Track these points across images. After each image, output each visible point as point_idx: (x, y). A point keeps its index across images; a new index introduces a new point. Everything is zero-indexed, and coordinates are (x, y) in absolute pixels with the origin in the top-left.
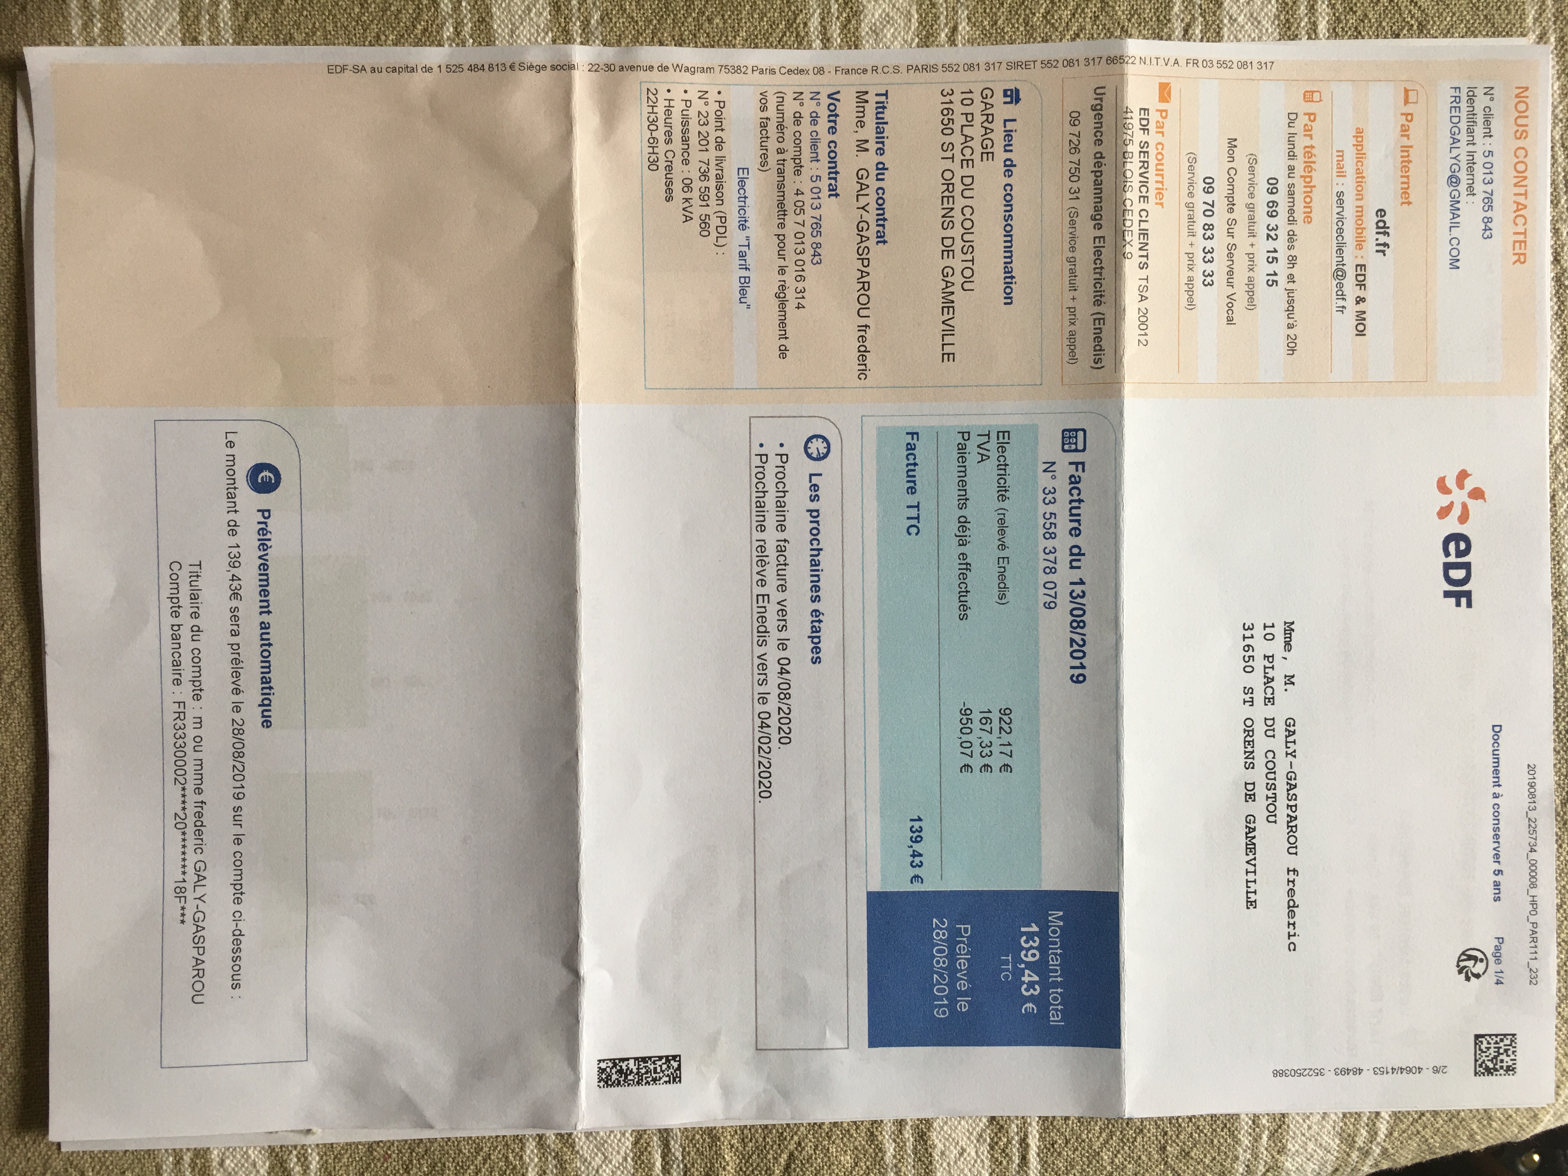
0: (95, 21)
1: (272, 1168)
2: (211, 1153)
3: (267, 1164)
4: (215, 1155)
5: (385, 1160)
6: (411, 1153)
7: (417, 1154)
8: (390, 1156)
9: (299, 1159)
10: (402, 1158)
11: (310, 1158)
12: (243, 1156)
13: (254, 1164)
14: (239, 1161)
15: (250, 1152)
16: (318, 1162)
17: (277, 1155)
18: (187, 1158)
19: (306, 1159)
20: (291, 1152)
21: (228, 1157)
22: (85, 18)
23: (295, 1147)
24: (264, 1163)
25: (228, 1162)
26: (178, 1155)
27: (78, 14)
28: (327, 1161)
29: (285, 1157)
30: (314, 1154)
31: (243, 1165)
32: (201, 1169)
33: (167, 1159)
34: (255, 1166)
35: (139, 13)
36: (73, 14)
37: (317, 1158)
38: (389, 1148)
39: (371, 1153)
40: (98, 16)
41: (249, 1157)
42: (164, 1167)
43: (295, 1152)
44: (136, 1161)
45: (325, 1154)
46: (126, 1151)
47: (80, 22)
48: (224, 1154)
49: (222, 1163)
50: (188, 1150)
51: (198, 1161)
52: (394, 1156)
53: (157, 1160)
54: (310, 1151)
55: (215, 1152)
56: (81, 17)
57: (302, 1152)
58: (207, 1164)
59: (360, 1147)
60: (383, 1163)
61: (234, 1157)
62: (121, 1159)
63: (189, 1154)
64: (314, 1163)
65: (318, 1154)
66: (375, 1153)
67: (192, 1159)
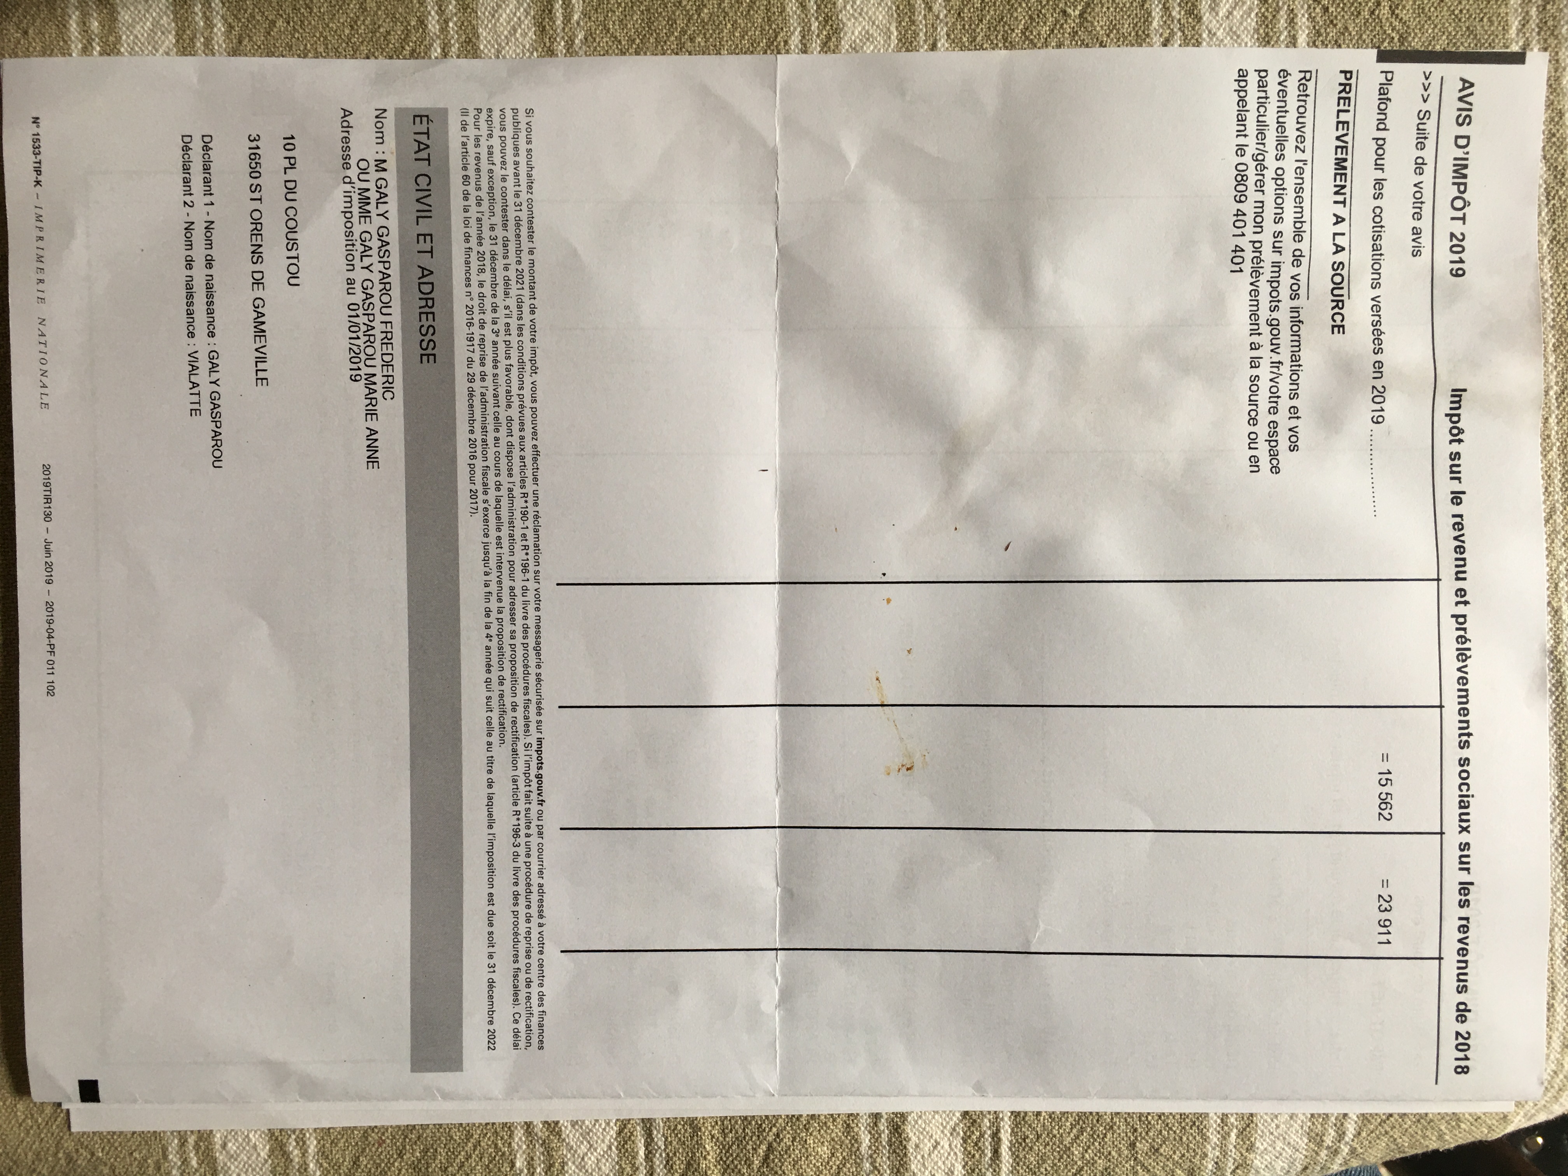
0: (94, 44)
1: (272, 1151)
2: (214, 1136)
3: (268, 1147)
4: (218, 1139)
5: (380, 1145)
6: (404, 1139)
7: (410, 1140)
8: (384, 1141)
9: (298, 1143)
10: (396, 1143)
11: (308, 1142)
12: (244, 1140)
13: (255, 1147)
14: (241, 1144)
15: (251, 1136)
16: (316, 1146)
17: (277, 1139)
18: (191, 1140)
19: (304, 1143)
20: (290, 1136)
21: (230, 1141)
22: (84, 41)
23: (294, 1131)
24: (265, 1146)
25: (230, 1145)
26: (183, 1138)
27: (77, 37)
28: (324, 1146)
29: (285, 1141)
30: (312, 1138)
31: (244, 1148)
32: (204, 1152)
33: (173, 1141)
34: (256, 1150)
35: (136, 37)
36: (73, 38)
37: (315, 1142)
38: (383, 1134)
39: (367, 1139)
40: (97, 39)
41: (250, 1140)
42: (170, 1149)
43: (293, 1137)
44: (143, 1143)
45: (323, 1138)
46: (134, 1133)
47: (80, 46)
48: (226, 1137)
49: (224, 1146)
50: (192, 1132)
51: (201, 1144)
52: (388, 1141)
53: (163, 1142)
54: (308, 1135)
55: (218, 1135)
56: (81, 42)
57: (301, 1136)
58: (210, 1147)
59: (356, 1132)
60: (378, 1148)
61: (236, 1140)
62: (129, 1141)
63: (193, 1137)
64: (312, 1147)
65: (316, 1138)
66: (370, 1139)
67: (196, 1142)
